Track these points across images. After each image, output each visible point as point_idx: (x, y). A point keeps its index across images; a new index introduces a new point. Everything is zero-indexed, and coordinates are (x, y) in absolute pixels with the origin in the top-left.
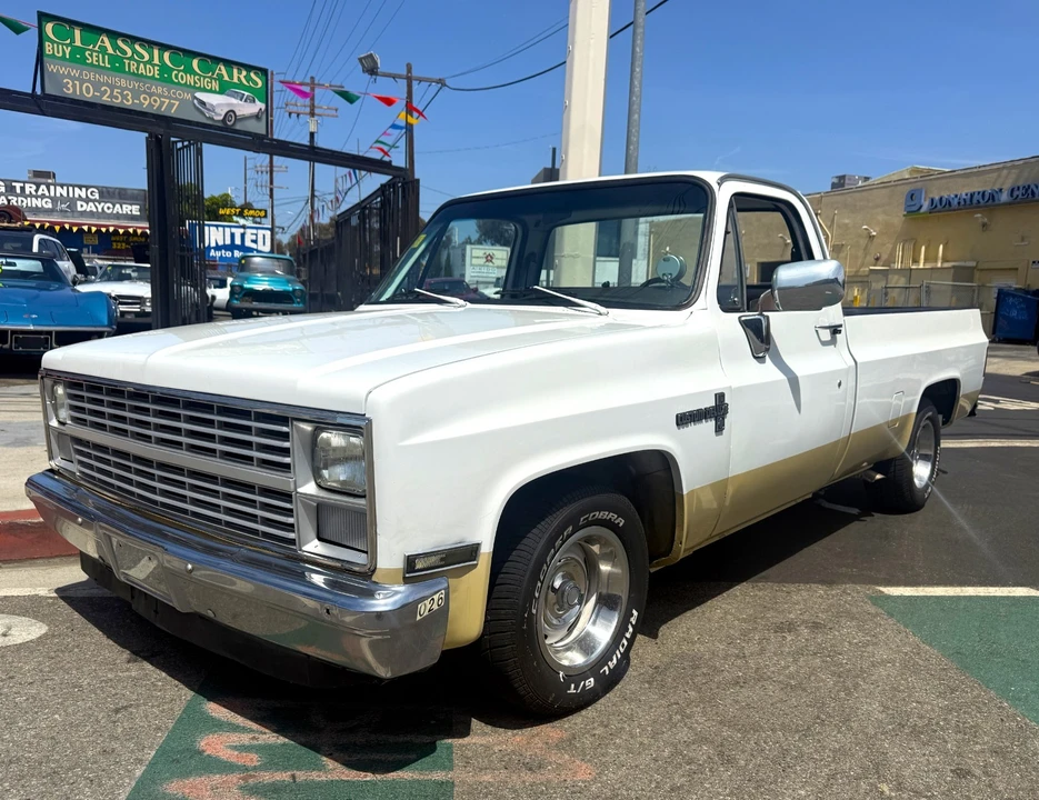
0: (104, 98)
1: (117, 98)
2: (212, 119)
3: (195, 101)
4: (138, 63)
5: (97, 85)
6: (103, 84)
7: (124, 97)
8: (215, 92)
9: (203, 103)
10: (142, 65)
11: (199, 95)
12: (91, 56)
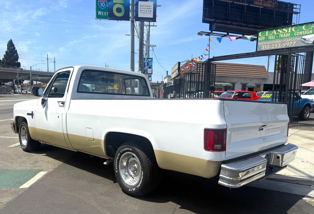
0: (272, 48)
1: (276, 46)
2: (308, 44)
3: (302, 40)
4: (283, 34)
5: (270, 45)
6: (273, 44)
7: (278, 46)
8: (311, 34)
9: (305, 39)
10: (285, 34)
11: (304, 37)
12: (270, 37)
